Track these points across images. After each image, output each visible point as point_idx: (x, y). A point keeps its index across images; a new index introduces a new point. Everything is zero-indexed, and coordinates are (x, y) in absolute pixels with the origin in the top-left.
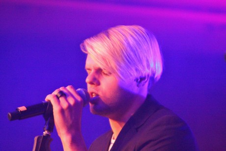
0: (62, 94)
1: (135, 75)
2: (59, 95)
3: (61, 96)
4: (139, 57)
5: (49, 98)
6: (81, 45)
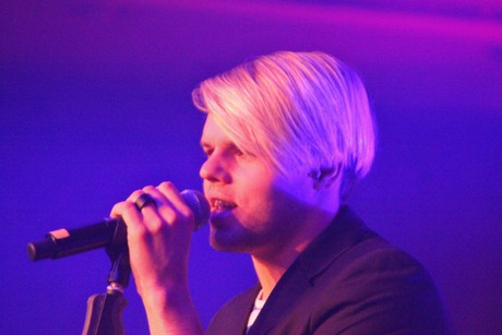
1: (310, 162)
6: (193, 93)
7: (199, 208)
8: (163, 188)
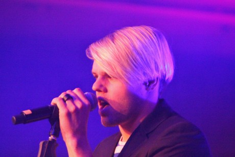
0: (69, 97)
2: (65, 99)
3: (67, 100)
4: (146, 60)
5: (56, 101)
6: (86, 51)
7: (93, 100)
8: (76, 91)
